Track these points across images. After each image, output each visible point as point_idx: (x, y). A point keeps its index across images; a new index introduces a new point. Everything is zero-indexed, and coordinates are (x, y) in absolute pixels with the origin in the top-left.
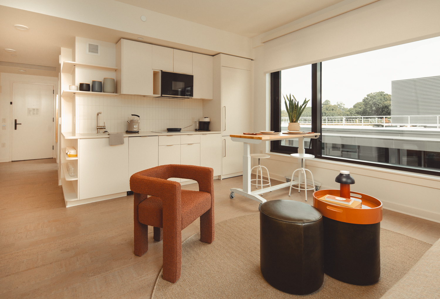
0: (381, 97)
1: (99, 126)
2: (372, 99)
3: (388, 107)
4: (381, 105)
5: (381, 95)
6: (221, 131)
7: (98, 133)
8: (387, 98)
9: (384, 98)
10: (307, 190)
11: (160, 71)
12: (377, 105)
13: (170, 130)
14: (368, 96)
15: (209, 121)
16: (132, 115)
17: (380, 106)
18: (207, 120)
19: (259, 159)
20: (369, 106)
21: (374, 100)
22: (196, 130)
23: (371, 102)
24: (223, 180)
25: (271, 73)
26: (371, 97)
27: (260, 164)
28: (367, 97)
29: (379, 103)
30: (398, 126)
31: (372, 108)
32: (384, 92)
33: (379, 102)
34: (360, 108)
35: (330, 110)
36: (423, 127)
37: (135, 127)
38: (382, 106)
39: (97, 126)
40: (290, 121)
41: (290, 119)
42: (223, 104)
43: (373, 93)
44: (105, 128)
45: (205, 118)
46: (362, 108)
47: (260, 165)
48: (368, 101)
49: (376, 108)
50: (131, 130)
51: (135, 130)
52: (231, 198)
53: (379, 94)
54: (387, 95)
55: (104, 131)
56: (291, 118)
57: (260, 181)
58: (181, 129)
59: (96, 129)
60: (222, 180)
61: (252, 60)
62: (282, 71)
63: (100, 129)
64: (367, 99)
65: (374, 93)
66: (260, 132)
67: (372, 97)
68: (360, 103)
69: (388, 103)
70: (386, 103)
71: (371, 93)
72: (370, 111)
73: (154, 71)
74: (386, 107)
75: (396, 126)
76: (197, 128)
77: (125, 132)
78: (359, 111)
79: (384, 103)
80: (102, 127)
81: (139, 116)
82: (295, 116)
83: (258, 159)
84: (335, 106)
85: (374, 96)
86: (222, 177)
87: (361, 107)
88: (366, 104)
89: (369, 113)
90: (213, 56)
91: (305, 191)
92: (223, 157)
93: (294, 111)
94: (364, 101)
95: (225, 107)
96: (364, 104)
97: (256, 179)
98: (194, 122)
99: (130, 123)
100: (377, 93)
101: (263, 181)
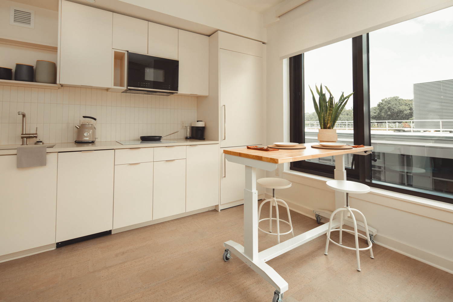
0: (396, 102)
1: (25, 134)
2: (387, 104)
3: (403, 112)
4: (396, 109)
5: (396, 100)
6: (218, 141)
7: (23, 144)
8: (402, 103)
9: (399, 103)
10: (360, 251)
11: (126, 53)
12: (392, 109)
13: (145, 139)
14: (383, 100)
15: (204, 126)
16: (84, 117)
17: (395, 111)
18: (200, 124)
19: (274, 189)
20: (384, 111)
21: (389, 105)
22: (187, 138)
23: (386, 107)
24: (223, 211)
25: (290, 58)
26: (385, 102)
27: (275, 196)
28: (381, 102)
29: (394, 108)
30: (422, 131)
31: (387, 113)
32: (399, 97)
33: (394, 106)
34: (375, 113)
35: (345, 115)
36: (449, 133)
37: (85, 134)
38: (397, 111)
39: (22, 134)
40: (321, 126)
41: (321, 124)
42: (221, 102)
43: (387, 98)
44: (36, 137)
45: (198, 121)
46: (377, 113)
47: (275, 199)
48: (383, 106)
49: (391, 113)
50: (80, 140)
51: (87, 139)
52: (224, 260)
53: (394, 99)
54: (402, 99)
55: (36, 141)
56: (322, 121)
57: (275, 221)
58: (161, 137)
59: (20, 138)
60: (219, 211)
61: (263, 43)
62: (305, 53)
63: (27, 138)
64: (382, 104)
65: (389, 98)
66: (275, 144)
67: (388, 102)
68: (375, 107)
69: (403, 108)
70: (401, 107)
71: (386, 98)
72: (385, 116)
73: (115, 52)
74: (401, 111)
75: (420, 131)
76: (188, 135)
77: (74, 142)
78: (374, 115)
79: (399, 107)
80: (31, 136)
81: (95, 119)
82: (330, 118)
83: (272, 190)
84: (349, 111)
85: (389, 101)
86: (221, 208)
87: (375, 111)
88: (381, 109)
89: (384, 118)
90: (209, 36)
91: (355, 251)
92: (222, 178)
93: (328, 111)
94: (379, 105)
95: (224, 105)
96: (379, 109)
97: (269, 217)
98: (184, 128)
99: (81, 129)
100: (392, 98)
101: (280, 221)
